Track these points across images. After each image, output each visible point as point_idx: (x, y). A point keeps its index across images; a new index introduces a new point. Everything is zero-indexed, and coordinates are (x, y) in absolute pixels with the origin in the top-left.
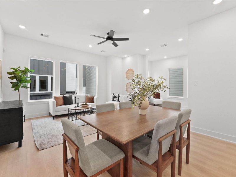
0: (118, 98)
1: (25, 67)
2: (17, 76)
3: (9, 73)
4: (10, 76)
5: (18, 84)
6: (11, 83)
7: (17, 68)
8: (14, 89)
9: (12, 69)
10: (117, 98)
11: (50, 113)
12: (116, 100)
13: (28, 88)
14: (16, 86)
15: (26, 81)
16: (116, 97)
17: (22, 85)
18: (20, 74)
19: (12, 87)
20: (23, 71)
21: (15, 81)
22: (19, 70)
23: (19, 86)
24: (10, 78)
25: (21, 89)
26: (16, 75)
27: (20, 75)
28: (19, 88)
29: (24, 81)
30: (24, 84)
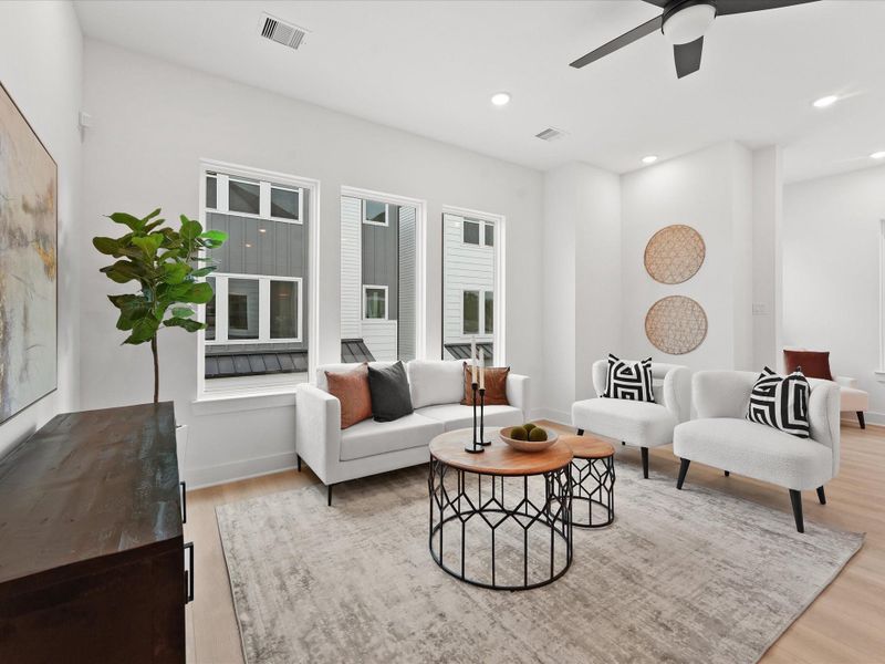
0: (643, 384)
1: (183, 218)
2: (147, 259)
3: (103, 245)
4: (110, 260)
5: (152, 305)
6: (113, 299)
7: (146, 219)
8: (129, 333)
9: (118, 218)
10: (639, 380)
11: (299, 459)
12: (636, 392)
13: (197, 326)
14: (138, 321)
15: (190, 292)
16: (635, 376)
17: (168, 315)
18: (160, 252)
19: (122, 325)
20: (176, 236)
21: (134, 287)
22: (157, 228)
23: (155, 320)
24: (108, 271)
25: (163, 333)
26: (139, 256)
27: (159, 255)
28: (156, 329)
29: (181, 292)
30: (179, 305)
